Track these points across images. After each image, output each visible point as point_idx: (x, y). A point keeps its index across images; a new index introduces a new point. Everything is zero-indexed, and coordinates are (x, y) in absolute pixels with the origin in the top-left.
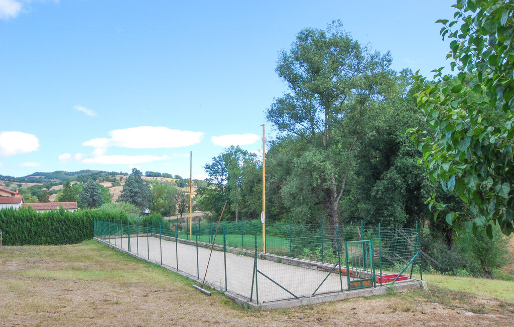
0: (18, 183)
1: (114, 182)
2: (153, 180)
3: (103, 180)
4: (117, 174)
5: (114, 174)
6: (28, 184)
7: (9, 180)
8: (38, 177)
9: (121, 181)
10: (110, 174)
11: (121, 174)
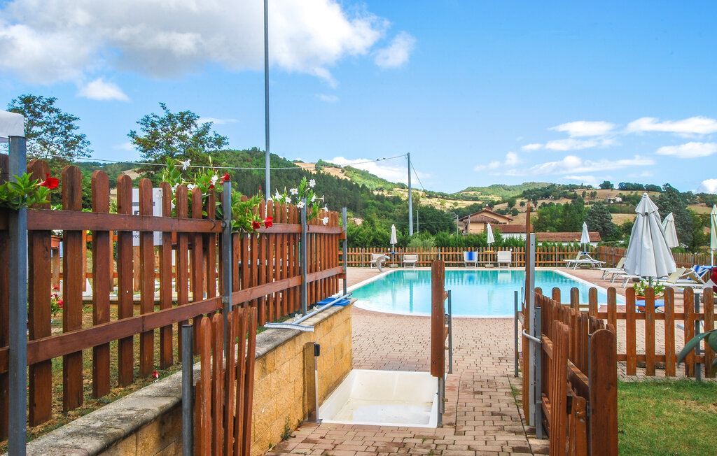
0: (454, 202)
1: (575, 198)
2: (632, 194)
3: (560, 197)
4: (577, 187)
5: (572, 187)
6: (464, 202)
7: (443, 198)
8: (472, 193)
9: (583, 197)
10: (567, 187)
11: (582, 187)
